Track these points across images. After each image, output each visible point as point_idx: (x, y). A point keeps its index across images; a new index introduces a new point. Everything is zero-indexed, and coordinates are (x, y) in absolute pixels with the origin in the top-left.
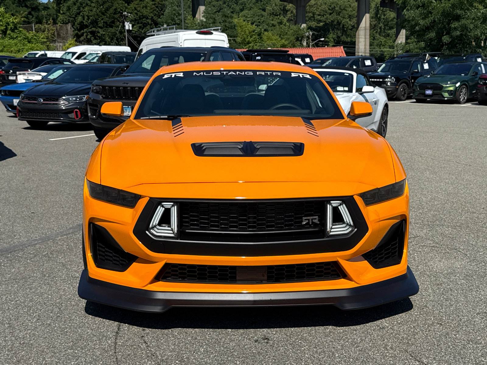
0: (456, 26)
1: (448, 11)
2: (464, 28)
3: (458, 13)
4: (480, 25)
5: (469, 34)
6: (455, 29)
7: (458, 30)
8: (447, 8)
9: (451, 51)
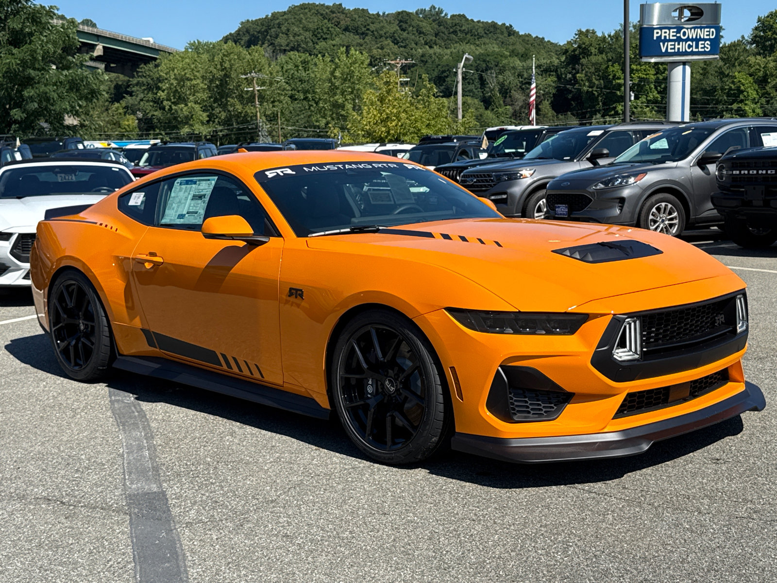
0: (31, 94)
1: (15, 70)
2: (45, 98)
3: (33, 74)
4: (66, 94)
5: (52, 108)
6: (32, 99)
7: (35, 101)
8: (14, 67)
9: (26, 133)
